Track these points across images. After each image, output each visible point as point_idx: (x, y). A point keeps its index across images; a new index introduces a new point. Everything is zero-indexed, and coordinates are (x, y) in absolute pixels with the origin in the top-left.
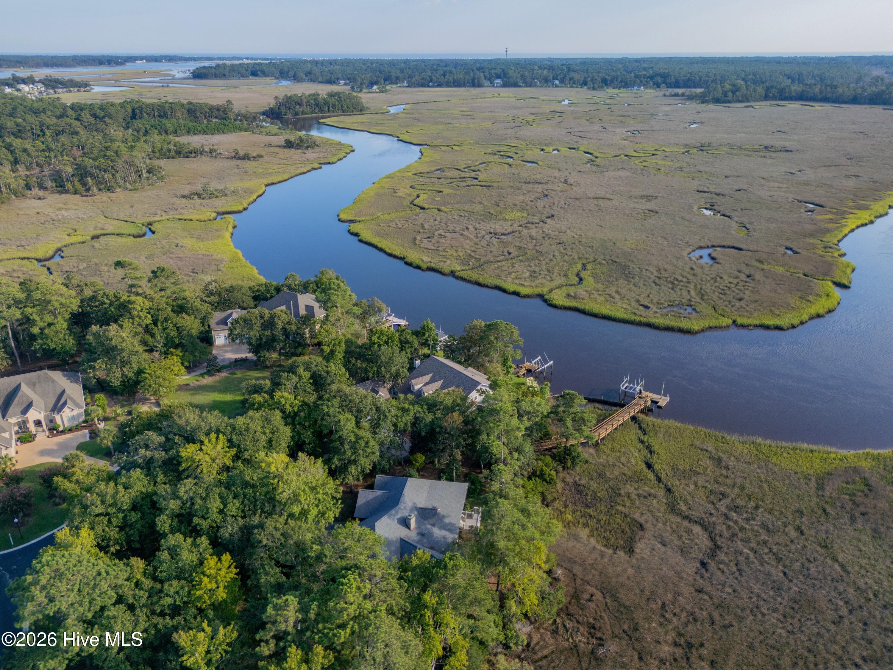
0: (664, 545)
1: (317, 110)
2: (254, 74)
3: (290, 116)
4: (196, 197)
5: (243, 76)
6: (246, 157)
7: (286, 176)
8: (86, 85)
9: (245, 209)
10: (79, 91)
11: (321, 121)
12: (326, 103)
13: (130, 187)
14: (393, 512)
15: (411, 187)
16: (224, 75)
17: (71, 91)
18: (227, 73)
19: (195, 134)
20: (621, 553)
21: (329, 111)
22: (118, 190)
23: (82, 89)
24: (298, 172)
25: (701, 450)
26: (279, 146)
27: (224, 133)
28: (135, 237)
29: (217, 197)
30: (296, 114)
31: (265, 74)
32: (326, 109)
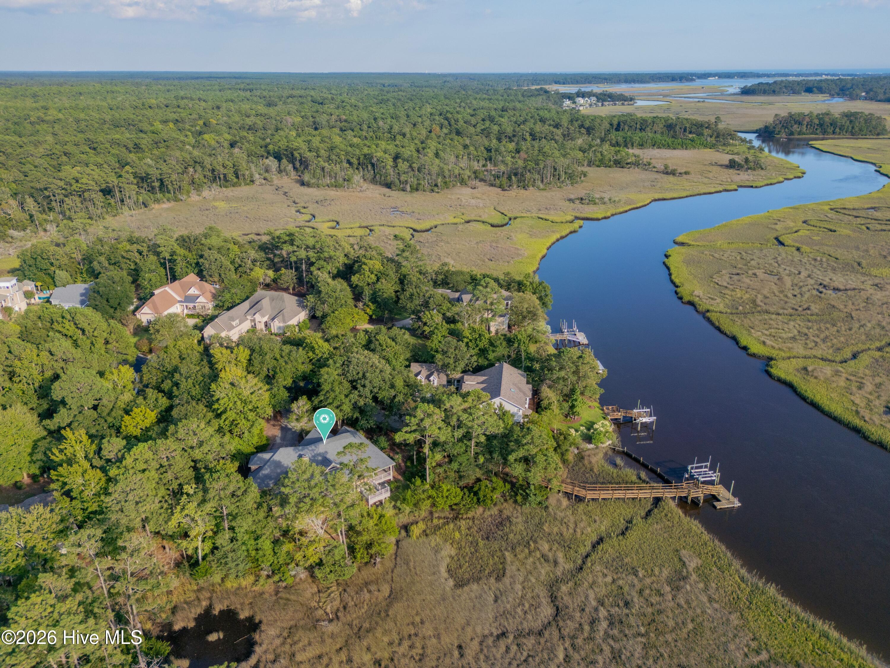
0: (496, 601)
1: (818, 132)
2: (809, 90)
3: (784, 135)
4: (578, 202)
5: (794, 93)
6: (673, 173)
7: (684, 194)
8: (631, 99)
9: (605, 218)
10: (623, 104)
11: (811, 143)
12: (833, 124)
13: (542, 186)
14: (300, 448)
15: (804, 222)
16: (774, 92)
17: (615, 104)
18: (777, 89)
19: (659, 148)
20: (451, 582)
21: (834, 133)
22: (531, 188)
23: (626, 103)
24: (702, 191)
25: (680, 559)
26: (721, 166)
27: (686, 149)
28: (492, 226)
29: (595, 204)
30: (792, 133)
31: (821, 90)
32: (830, 130)
